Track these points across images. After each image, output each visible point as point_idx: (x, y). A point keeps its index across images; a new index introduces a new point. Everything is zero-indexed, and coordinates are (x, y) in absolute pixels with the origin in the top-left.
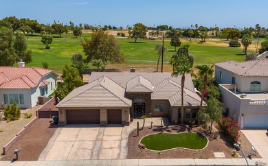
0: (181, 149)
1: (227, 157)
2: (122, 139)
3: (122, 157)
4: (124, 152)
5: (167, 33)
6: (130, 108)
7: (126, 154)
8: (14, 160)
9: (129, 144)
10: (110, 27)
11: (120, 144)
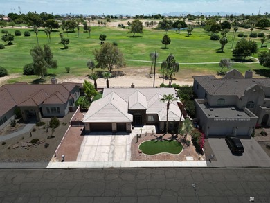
0: (165, 154)
1: (194, 160)
2: (127, 145)
3: (127, 160)
4: (129, 155)
5: (160, 23)
6: (132, 123)
7: (130, 157)
8: (63, 161)
9: (132, 149)
10: (112, 17)
11: (126, 149)
